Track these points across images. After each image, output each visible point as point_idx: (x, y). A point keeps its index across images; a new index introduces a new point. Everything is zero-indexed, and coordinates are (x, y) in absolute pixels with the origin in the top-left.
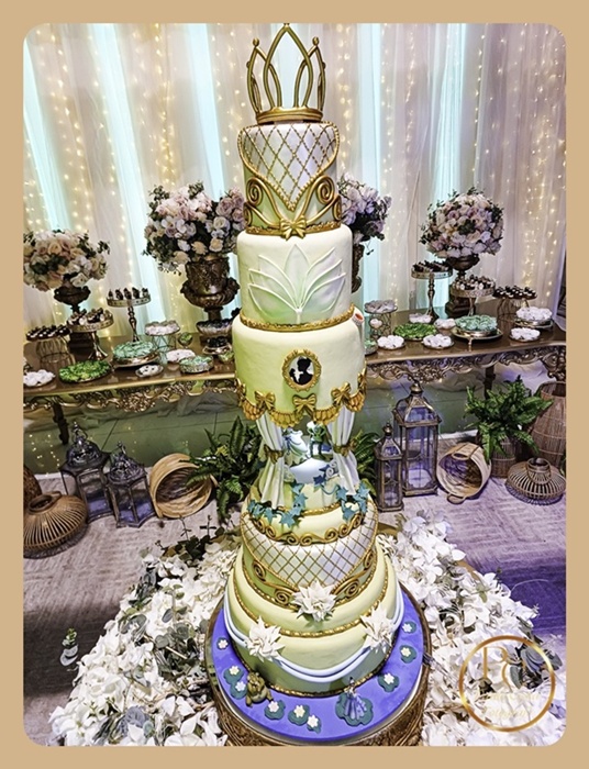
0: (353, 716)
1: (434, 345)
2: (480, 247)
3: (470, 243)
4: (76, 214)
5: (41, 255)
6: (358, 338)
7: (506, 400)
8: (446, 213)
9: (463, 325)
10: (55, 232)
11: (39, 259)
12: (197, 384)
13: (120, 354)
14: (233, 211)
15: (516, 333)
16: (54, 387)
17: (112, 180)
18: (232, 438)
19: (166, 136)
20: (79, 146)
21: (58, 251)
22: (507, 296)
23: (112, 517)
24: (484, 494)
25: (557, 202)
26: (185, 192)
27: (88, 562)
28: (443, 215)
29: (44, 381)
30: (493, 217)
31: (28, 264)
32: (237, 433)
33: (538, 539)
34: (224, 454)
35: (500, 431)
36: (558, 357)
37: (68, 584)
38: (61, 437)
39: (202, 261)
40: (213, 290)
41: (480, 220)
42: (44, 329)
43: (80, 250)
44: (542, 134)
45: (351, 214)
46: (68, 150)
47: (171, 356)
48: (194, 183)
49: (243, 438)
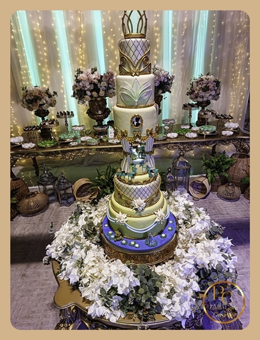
0: (151, 244)
1: (190, 137)
2: (211, 97)
3: (207, 95)
4: (43, 80)
5: (30, 96)
6: (156, 113)
7: (218, 160)
8: (197, 82)
9: (202, 129)
10: (35, 87)
11: (29, 98)
12: (93, 150)
13: (62, 137)
14: (109, 79)
15: (224, 133)
16: (35, 149)
17: (58, 66)
18: (107, 173)
19: (81, 48)
20: (45, 51)
21: (37, 94)
22: (221, 118)
23: (58, 203)
24: (208, 197)
25: (245, 80)
26: (90, 71)
27: (49, 218)
28: (196, 83)
29: (32, 147)
30: (217, 85)
31: (24, 100)
32: (109, 171)
33: (228, 214)
34: (104, 179)
35: (215, 172)
36: (241, 143)
37: (41, 226)
38: (36, 173)
39: (96, 100)
40: (100, 112)
41: (211, 86)
42: (31, 127)
43: (46, 94)
44: (240, 51)
45: (158, 82)
46: (40, 53)
47: (83, 139)
48: (93, 67)
49: (111, 173)
